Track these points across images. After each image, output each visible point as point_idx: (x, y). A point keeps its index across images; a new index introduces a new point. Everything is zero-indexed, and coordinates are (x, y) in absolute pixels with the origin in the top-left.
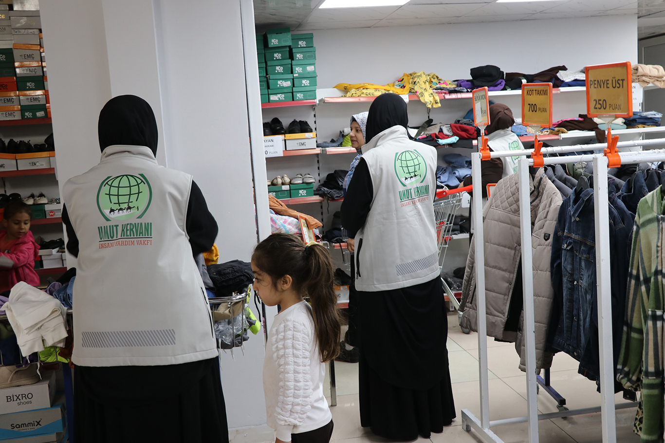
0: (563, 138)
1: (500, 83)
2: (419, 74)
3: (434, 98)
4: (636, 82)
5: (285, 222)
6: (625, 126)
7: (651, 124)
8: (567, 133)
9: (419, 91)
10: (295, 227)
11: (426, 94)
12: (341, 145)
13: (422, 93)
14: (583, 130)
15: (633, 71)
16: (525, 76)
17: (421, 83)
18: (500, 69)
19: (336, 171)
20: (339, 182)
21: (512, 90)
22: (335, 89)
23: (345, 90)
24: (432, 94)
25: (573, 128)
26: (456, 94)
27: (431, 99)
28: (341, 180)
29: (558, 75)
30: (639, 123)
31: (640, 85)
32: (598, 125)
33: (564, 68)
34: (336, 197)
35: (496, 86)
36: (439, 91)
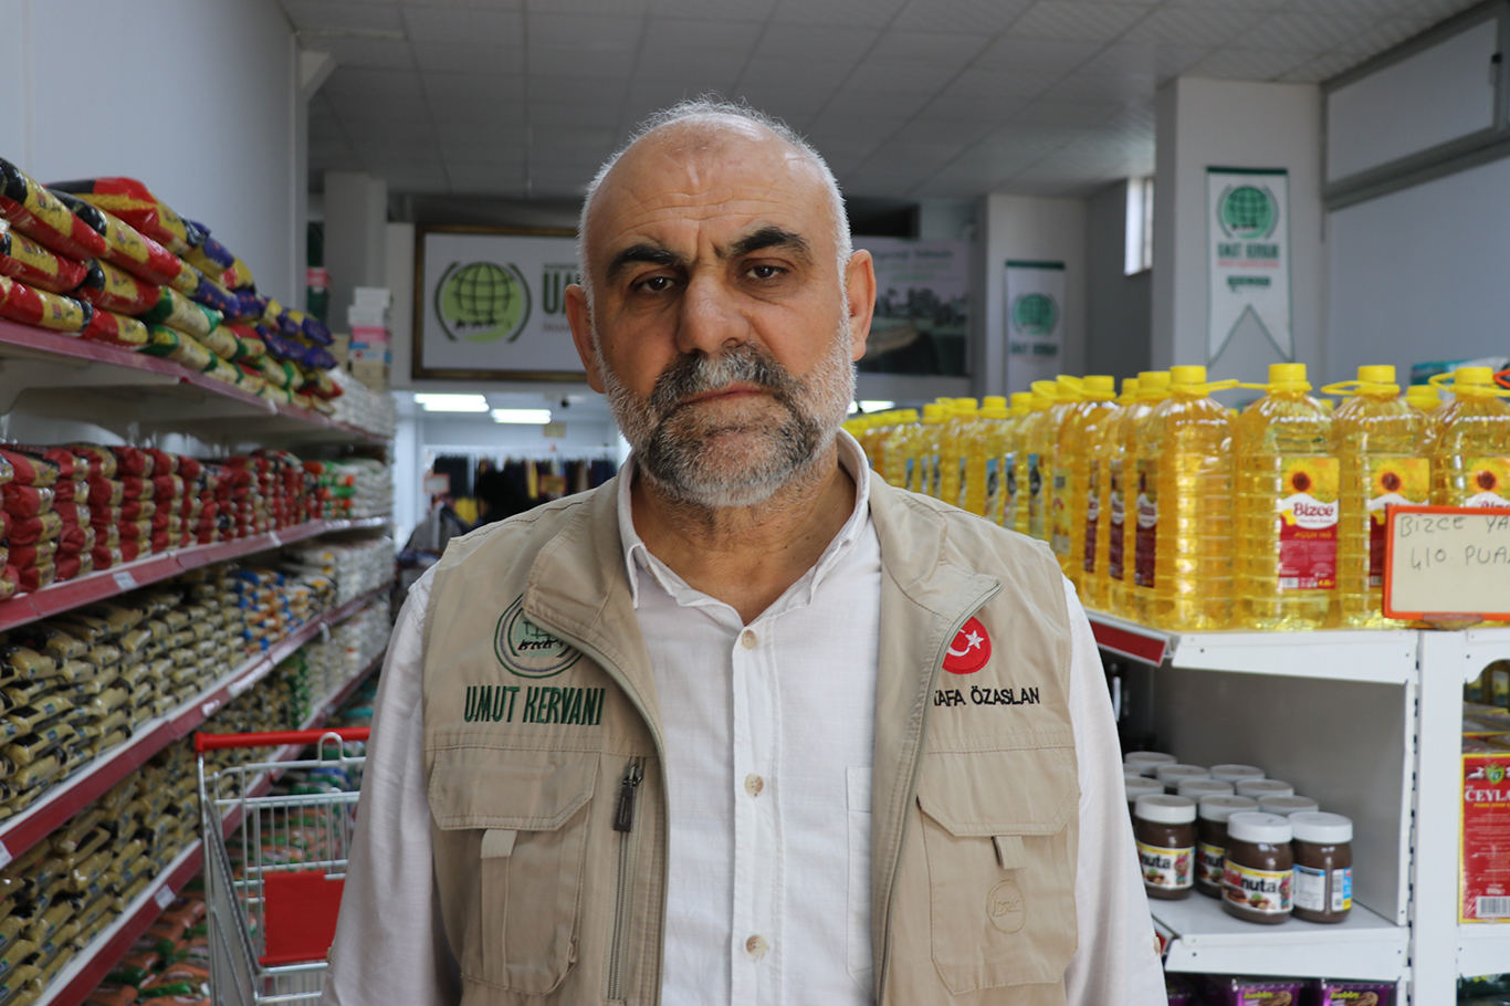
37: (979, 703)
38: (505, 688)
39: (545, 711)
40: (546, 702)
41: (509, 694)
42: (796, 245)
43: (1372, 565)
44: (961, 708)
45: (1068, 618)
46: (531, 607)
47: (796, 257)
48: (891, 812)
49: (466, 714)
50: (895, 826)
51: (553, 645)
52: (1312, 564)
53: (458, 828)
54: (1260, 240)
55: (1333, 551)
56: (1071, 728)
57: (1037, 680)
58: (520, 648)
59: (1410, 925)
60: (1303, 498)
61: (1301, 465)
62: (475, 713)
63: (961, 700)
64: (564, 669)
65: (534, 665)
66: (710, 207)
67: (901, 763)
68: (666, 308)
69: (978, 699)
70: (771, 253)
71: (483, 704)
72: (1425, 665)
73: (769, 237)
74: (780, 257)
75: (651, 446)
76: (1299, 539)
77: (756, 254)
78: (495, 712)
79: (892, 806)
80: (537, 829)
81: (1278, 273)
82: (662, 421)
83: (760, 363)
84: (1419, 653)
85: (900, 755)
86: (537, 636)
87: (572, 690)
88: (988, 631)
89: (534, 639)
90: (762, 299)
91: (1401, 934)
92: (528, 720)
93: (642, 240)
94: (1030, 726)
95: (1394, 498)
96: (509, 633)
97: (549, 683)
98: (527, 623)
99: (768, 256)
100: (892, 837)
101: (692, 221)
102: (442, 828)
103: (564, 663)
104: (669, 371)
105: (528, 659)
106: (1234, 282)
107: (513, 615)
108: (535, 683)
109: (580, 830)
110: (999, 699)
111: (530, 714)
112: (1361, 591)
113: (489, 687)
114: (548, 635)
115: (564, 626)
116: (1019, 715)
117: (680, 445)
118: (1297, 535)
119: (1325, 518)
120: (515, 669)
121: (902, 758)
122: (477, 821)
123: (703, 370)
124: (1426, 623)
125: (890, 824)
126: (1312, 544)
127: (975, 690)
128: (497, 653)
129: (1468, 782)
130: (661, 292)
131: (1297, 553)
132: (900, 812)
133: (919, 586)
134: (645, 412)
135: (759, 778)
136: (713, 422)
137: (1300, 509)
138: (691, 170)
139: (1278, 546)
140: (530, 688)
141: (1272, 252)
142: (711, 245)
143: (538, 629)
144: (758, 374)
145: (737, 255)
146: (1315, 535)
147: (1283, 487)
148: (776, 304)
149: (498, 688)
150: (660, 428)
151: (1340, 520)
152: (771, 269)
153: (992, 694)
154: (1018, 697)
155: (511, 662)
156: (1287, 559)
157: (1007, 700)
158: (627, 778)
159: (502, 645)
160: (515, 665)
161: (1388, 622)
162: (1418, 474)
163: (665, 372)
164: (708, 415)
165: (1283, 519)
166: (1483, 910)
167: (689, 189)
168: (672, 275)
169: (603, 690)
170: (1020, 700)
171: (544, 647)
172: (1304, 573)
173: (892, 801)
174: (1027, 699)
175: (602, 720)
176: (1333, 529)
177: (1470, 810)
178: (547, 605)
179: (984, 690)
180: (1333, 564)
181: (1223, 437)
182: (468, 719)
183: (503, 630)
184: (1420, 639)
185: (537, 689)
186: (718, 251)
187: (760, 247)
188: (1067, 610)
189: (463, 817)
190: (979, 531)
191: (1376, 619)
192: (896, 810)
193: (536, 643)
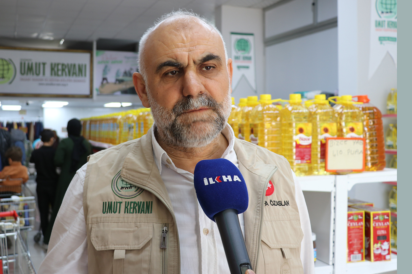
37: (273, 205)
38: (117, 202)
39: (132, 210)
40: (132, 206)
41: (118, 204)
42: (218, 59)
43: (321, 155)
44: (267, 207)
45: (293, 179)
46: (124, 175)
47: (218, 63)
48: (253, 240)
49: (103, 211)
50: (255, 245)
51: (132, 188)
52: (304, 156)
53: (104, 250)
54: (246, 55)
55: (310, 151)
56: (299, 214)
57: (288, 199)
58: (121, 189)
59: (333, 265)
60: (301, 135)
61: (301, 125)
62: (106, 211)
63: (267, 204)
64: (137, 196)
65: (127, 194)
66: (191, 48)
67: (255, 224)
68: (176, 81)
69: (272, 204)
70: (211, 62)
71: (109, 208)
72: (337, 186)
73: (210, 57)
74: (213, 63)
75: (172, 125)
76: (301, 148)
77: (206, 63)
78: (114, 210)
79: (253, 238)
80: (133, 249)
81: (251, 65)
82: (176, 117)
83: (209, 99)
84: (335, 182)
85: (255, 221)
86: (127, 185)
87: (141, 202)
88: (272, 182)
89: (126, 186)
90: (207, 78)
91: (331, 267)
92: (126, 212)
93: (170, 59)
94: (287, 213)
95: (327, 135)
96: (116, 184)
97: (133, 200)
98: (123, 181)
99: (209, 63)
100: (255, 248)
101: (186, 52)
102: (98, 250)
103: (137, 194)
104: (180, 102)
105: (124, 192)
106: (239, 67)
107: (117, 178)
108: (127, 200)
109: (148, 248)
110: (278, 204)
111: (127, 210)
112: (317, 163)
113: (111, 202)
114: (131, 184)
115: (137, 181)
116: (284, 209)
117: (183, 125)
118: (300, 147)
119: (308, 141)
120: (120, 196)
121: (255, 222)
122: (111, 247)
123: (191, 102)
124: (337, 173)
125: (253, 244)
126: (305, 149)
127: (271, 201)
128: (113, 191)
129: (348, 220)
130: (175, 76)
131: (300, 152)
132: (257, 240)
133: (253, 168)
134: (170, 114)
135: (207, 229)
136: (195, 119)
137: (301, 139)
138: (183, 35)
139: (294, 150)
140: (126, 202)
141: (249, 58)
142: (192, 60)
143: (127, 182)
144: (209, 103)
145: (200, 64)
146: (304, 147)
147: (296, 132)
148: (212, 79)
149: (114, 202)
150: (175, 120)
151: (312, 142)
152: (210, 67)
153: (276, 202)
154: (283, 204)
155: (118, 193)
156: (297, 154)
157: (280, 204)
158: (163, 231)
159: (114, 188)
160: (120, 195)
161: (325, 172)
162: (333, 128)
163: (178, 102)
164: (194, 117)
165: (296, 142)
166: (353, 259)
167: (183, 42)
168: (178, 70)
169: (152, 202)
170: (284, 204)
171: (130, 188)
172: (302, 158)
173: (253, 236)
174: (286, 204)
175: (152, 212)
176: (310, 145)
177: (349, 229)
178: (129, 174)
179: (274, 201)
180: (310, 155)
181: (277, 117)
182: (104, 213)
183: (114, 183)
184: (336, 178)
185: (128, 202)
186: (194, 62)
187: (208, 61)
188: (292, 177)
189: (105, 245)
190: (264, 152)
191: (322, 172)
192: (255, 239)
193: (127, 187)
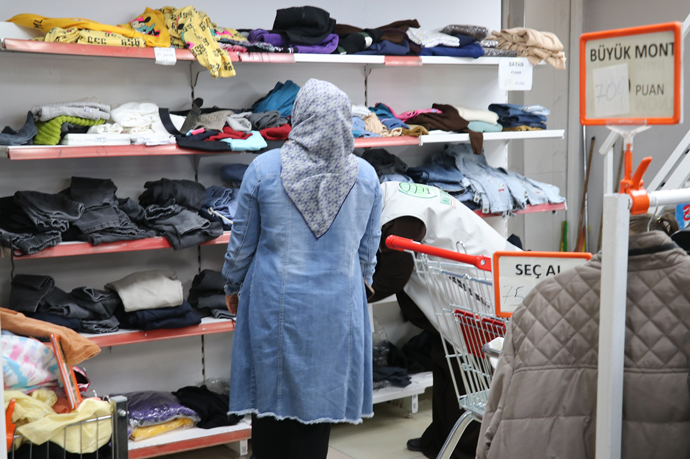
0: (424, 144)
1: (331, 41)
2: (186, 11)
3: (223, 58)
4: (524, 56)
5: (15, 355)
6: (500, 127)
7: (537, 125)
8: (427, 134)
9: (195, 43)
10: (40, 365)
11: (210, 50)
12: (33, 141)
13: (200, 47)
14: (447, 131)
15: (518, 38)
16: (369, 32)
17: (196, 26)
18: (328, 14)
19: (18, 194)
20: (33, 218)
21: (347, 54)
22: (12, 24)
23: (38, 29)
24: (219, 51)
25: (433, 127)
26: (259, 54)
27: (219, 60)
28: (35, 213)
29: (408, 33)
30: (521, 122)
31: (530, 62)
32: (468, 122)
33: (415, 24)
34: (31, 250)
35: (323, 44)
36: (228, 45)
